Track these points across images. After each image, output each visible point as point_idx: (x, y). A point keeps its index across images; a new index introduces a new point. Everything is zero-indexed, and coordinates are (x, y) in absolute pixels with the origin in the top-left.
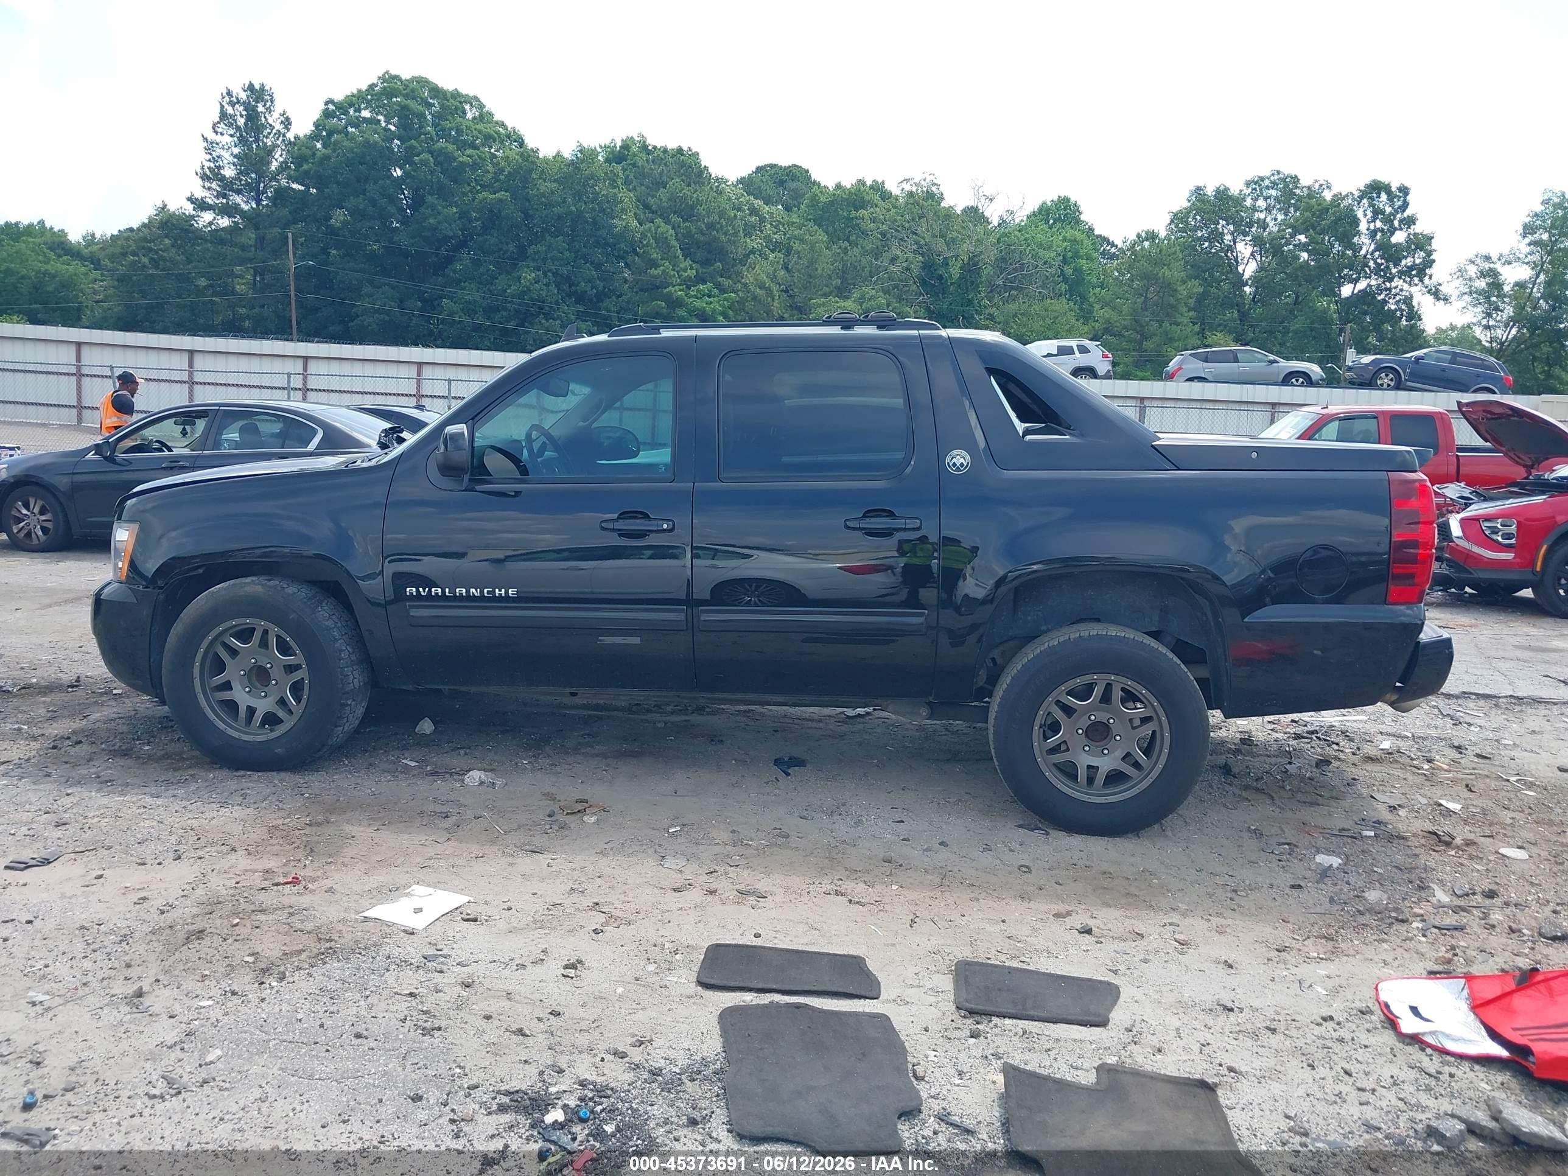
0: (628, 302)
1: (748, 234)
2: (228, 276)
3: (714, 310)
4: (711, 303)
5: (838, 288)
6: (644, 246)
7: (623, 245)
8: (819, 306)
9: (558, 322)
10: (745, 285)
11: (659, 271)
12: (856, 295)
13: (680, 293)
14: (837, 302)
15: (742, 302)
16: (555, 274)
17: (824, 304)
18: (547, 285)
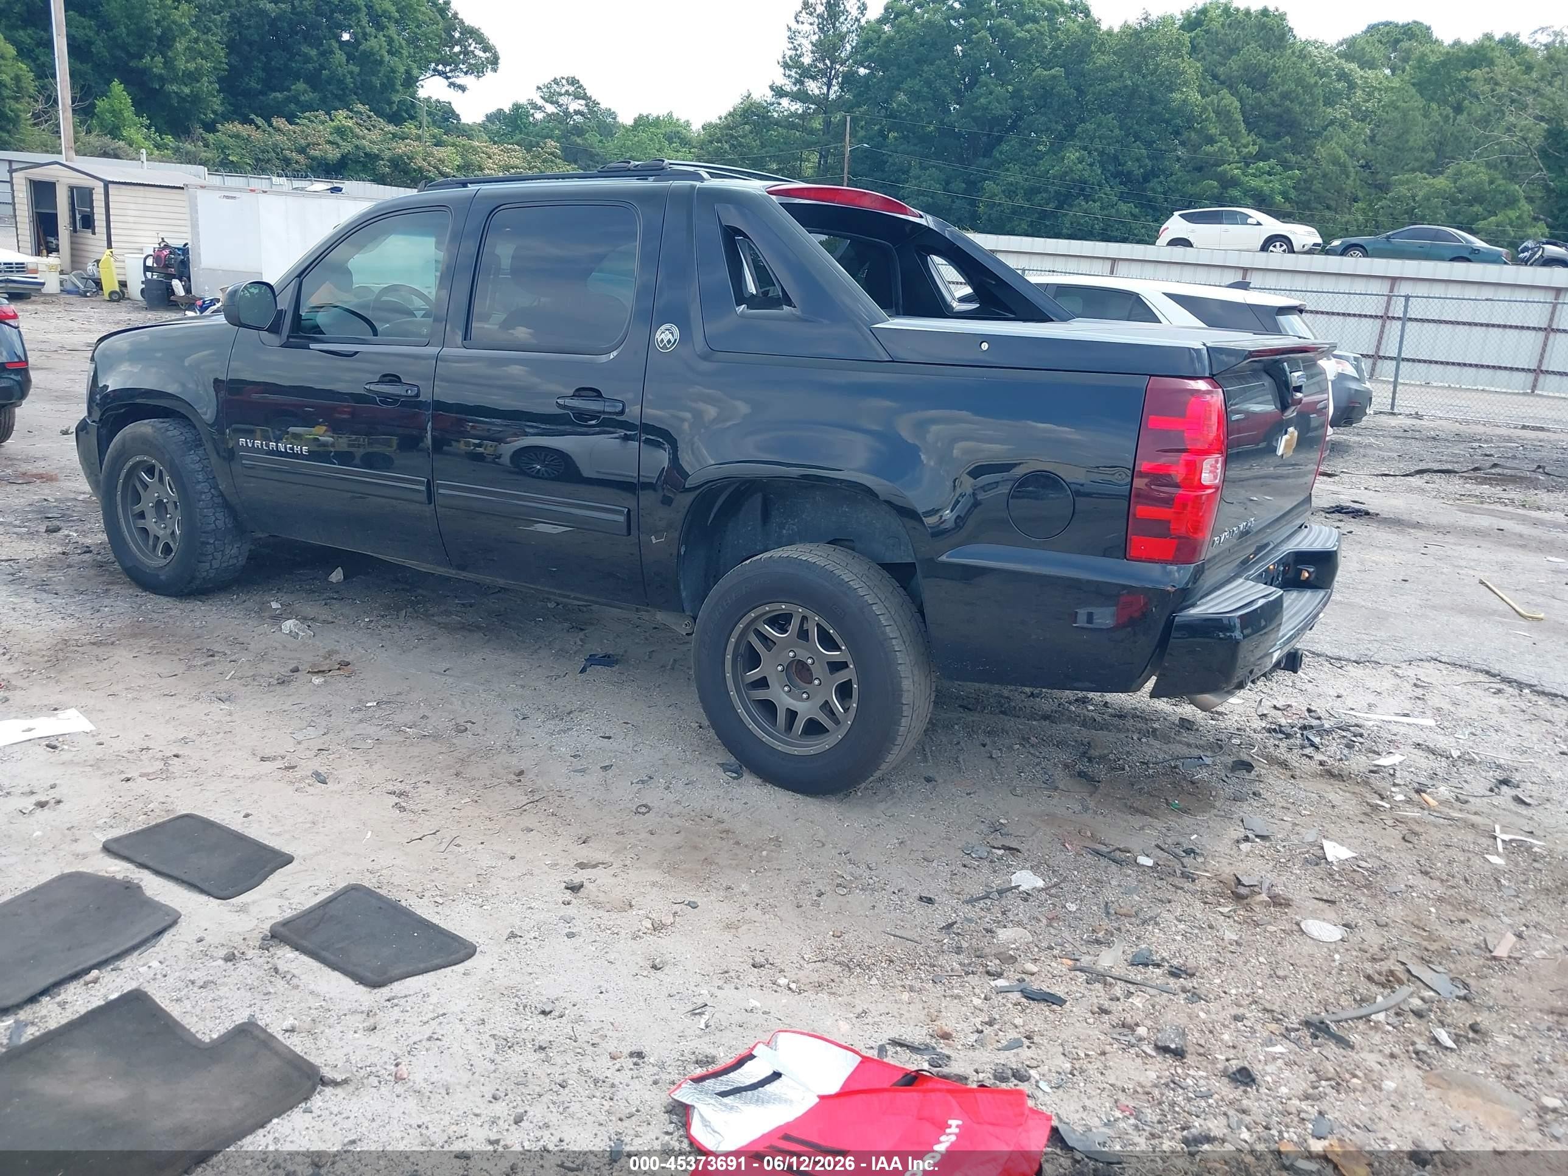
0: (1177, 182)
1: (1328, 102)
2: (796, 160)
3: (1272, 190)
4: (1271, 181)
5: (1432, 163)
6: (1203, 121)
7: (1178, 121)
8: (1402, 183)
9: (1098, 204)
10: (1316, 160)
11: (1216, 147)
12: (1449, 171)
13: (1236, 171)
14: (1425, 179)
15: (1309, 180)
16: (1102, 153)
17: (1408, 182)
18: (1091, 165)
